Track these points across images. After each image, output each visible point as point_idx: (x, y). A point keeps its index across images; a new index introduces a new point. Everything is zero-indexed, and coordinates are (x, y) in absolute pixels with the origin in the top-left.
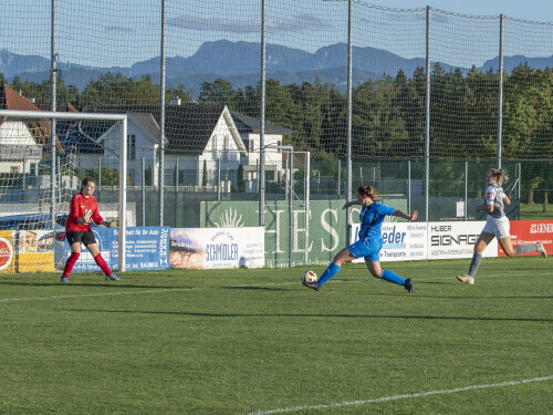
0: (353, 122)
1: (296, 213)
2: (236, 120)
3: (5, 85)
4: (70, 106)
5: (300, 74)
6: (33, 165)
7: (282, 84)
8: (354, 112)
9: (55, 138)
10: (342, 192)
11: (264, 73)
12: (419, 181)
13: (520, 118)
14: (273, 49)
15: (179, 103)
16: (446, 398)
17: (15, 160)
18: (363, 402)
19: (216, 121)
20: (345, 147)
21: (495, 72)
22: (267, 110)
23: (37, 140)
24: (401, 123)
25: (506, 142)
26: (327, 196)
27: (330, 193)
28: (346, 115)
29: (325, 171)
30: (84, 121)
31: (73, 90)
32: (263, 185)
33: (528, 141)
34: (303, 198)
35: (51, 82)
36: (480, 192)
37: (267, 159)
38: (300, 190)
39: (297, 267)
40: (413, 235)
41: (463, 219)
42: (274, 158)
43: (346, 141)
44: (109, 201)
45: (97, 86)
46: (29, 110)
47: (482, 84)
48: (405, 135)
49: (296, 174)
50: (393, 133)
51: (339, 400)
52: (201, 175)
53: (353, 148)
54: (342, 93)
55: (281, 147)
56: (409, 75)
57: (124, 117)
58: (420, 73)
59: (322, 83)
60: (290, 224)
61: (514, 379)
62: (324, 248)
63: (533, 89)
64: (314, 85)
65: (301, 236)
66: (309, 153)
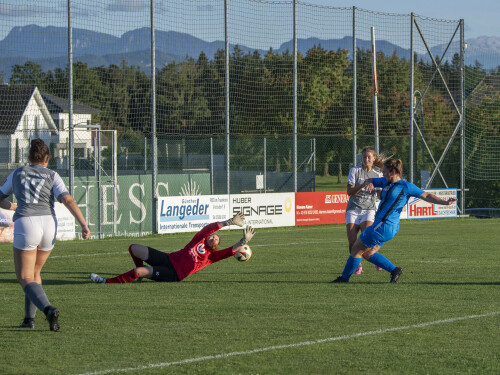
0: (157, 102)
1: (104, 188)
2: (47, 102)
5: (107, 57)
7: (89, 66)
8: (158, 93)
10: (149, 168)
11: (72, 56)
12: (222, 157)
13: (314, 97)
14: (80, 33)
16: (247, 358)
18: (168, 364)
19: (27, 103)
20: (151, 125)
21: (290, 53)
22: (75, 91)
24: (204, 102)
25: (301, 119)
26: (136, 172)
27: (138, 168)
28: (151, 96)
29: (133, 148)
32: (73, 162)
33: (323, 117)
34: (110, 173)
36: (278, 166)
37: (75, 137)
38: (108, 166)
39: (107, 238)
40: (215, 207)
41: (263, 191)
42: (83, 137)
43: (151, 120)
47: (279, 64)
48: (208, 113)
49: (104, 151)
50: (197, 112)
51: (146, 363)
52: (13, 153)
53: (157, 126)
54: (148, 74)
55: (90, 126)
56: (211, 57)
58: (221, 54)
59: (129, 66)
60: (99, 198)
61: (310, 339)
62: (132, 220)
63: (327, 69)
64: (121, 68)
65: (110, 209)
66: (116, 132)
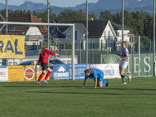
1: (135, 58)
2: (113, 25)
3: (31, 14)
4: (53, 21)
5: (135, 9)
6: (40, 42)
7: (129, 12)
9: (49, 33)
10: (152, 51)
11: (123, 8)
15: (92, 19)
17: (34, 41)
19: (106, 26)
23: (42, 33)
26: (146, 52)
27: (147, 51)
28: (153, 23)
30: (59, 26)
31: (54, 15)
34: (138, 53)
35: (47, 12)
37: (124, 39)
38: (136, 50)
39: (136, 78)
42: (127, 39)
44: (68, 55)
45: (63, 14)
46: (38, 22)
49: (135, 44)
52: (100, 45)
54: (151, 15)
55: (129, 35)
57: (73, 25)
59: (144, 12)
60: (133, 62)
62: (145, 71)
64: (141, 13)
65: (137, 66)
66: (139, 37)
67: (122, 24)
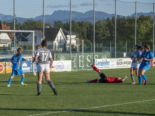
0: (95, 32)
1: (80, 56)
2: (63, 32)
3: (2, 23)
4: (19, 28)
5: (81, 19)
6: (9, 45)
7: (76, 22)
8: (95, 29)
9: (15, 37)
10: (92, 51)
11: (71, 19)
12: (114, 47)
13: (141, 30)
14: (73, 12)
15: (48, 27)
16: (121, 106)
17: (4, 43)
18: (98, 107)
19: (58, 32)
20: (93, 38)
21: (134, 17)
22: (72, 29)
23: (10, 38)
24: (108, 32)
25: (137, 36)
26: (89, 52)
28: (93, 30)
29: (88, 45)
30: (23, 33)
31: (20, 24)
32: (71, 49)
33: (144, 36)
34: (82, 52)
35: (14, 22)
36: (130, 50)
37: (72, 42)
38: (81, 50)
39: (80, 71)
40: (111, 62)
41: (125, 57)
42: (74, 42)
43: (93, 37)
44: (30, 54)
45: (26, 23)
46: (8, 30)
47: (131, 20)
48: (110, 35)
49: (80, 46)
50: (106, 34)
51: (92, 107)
52: (54, 47)
53: (95, 39)
54: (92, 24)
55: (76, 39)
56: (111, 19)
57: (33, 31)
58: (113, 18)
59: (87, 21)
60: (78, 59)
61: (140, 101)
62: (87, 66)
63: (145, 22)
64: (84, 22)
65: (81, 62)
66: (83, 40)
67: (70, 30)
